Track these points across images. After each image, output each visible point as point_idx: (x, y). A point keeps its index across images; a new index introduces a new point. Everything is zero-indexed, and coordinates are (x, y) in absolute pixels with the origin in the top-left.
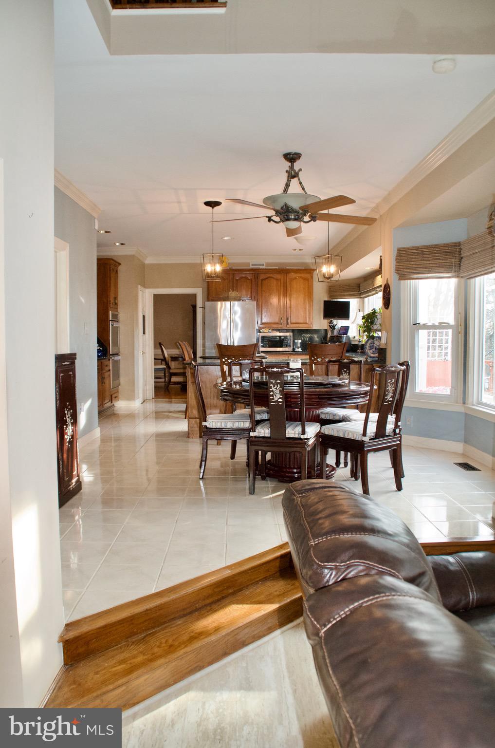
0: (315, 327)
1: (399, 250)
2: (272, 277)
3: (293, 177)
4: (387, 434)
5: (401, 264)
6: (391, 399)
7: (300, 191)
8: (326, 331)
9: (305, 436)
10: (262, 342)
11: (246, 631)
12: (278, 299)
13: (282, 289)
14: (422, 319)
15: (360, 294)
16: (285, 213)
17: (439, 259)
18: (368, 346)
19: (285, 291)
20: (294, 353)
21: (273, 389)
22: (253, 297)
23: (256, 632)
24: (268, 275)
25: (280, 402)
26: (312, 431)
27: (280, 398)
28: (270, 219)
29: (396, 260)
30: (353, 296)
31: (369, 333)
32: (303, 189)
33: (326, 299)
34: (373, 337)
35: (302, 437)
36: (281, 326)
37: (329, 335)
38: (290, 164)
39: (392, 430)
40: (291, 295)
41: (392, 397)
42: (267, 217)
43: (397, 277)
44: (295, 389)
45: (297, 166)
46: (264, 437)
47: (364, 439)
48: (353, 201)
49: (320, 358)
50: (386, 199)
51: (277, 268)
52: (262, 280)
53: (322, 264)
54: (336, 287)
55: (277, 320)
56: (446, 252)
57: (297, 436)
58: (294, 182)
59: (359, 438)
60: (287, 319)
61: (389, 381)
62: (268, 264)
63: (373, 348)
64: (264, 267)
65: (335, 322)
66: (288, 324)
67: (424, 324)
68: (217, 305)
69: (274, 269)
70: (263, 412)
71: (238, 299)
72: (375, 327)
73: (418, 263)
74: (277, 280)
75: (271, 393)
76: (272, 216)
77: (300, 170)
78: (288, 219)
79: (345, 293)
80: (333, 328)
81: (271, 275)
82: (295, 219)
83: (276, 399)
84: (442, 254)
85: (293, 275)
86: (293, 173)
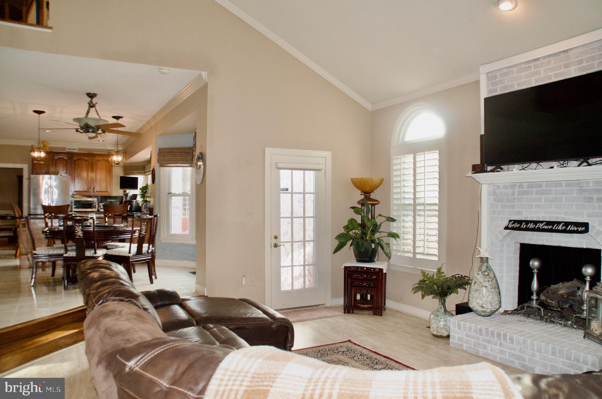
0: (114, 194)
1: (160, 149)
2: (82, 159)
3: (92, 107)
4: (143, 253)
5: (161, 157)
6: (144, 234)
7: (97, 117)
8: (122, 197)
9: (96, 255)
10: (75, 205)
11: (62, 341)
12: (86, 173)
13: (90, 166)
14: (173, 191)
15: (145, 172)
16: (86, 128)
17: (182, 156)
18: (143, 207)
19: (92, 167)
20: (98, 212)
21: (77, 229)
22: (68, 172)
23: (67, 342)
24: (80, 157)
25: (81, 236)
26: (101, 253)
27: (81, 234)
28: (77, 131)
29: (158, 155)
30: (140, 173)
31: (144, 198)
32: (98, 114)
33: (122, 175)
34: (146, 201)
35: (95, 255)
36: (89, 193)
37: (124, 200)
38: (90, 99)
39: (146, 251)
40: (96, 172)
41: (145, 232)
42: (75, 129)
43: (158, 165)
44: (91, 229)
45: (94, 101)
46: (72, 257)
47: (130, 255)
48: (124, 126)
49: (111, 213)
50: (154, 117)
51: (86, 152)
52: (75, 160)
53: (113, 155)
54: (128, 168)
55: (86, 190)
56: (185, 152)
57: (91, 255)
58: (92, 110)
59: (127, 255)
60: (94, 189)
61: (143, 224)
62: (80, 149)
63: (146, 208)
64: (77, 151)
65: (128, 191)
66: (94, 192)
67: (174, 194)
68: (39, 177)
69: (83, 153)
70: (73, 246)
71: (56, 173)
72: (148, 195)
73: (170, 157)
74: (86, 160)
75: (76, 231)
76: (78, 129)
77: (96, 103)
78: (88, 132)
79: (135, 172)
80: (126, 195)
81: (82, 157)
82: (93, 132)
83: (79, 235)
84: (183, 153)
85: (98, 158)
86: (92, 105)
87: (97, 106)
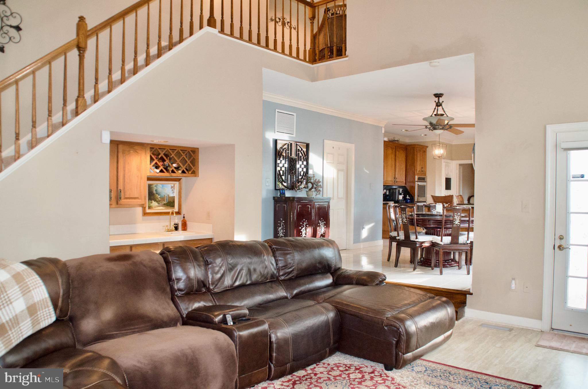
4: (460, 243)
32: (444, 112)
35: (416, 240)
38: (437, 99)
61: (456, 214)
86: (439, 104)
87: (443, 104)
